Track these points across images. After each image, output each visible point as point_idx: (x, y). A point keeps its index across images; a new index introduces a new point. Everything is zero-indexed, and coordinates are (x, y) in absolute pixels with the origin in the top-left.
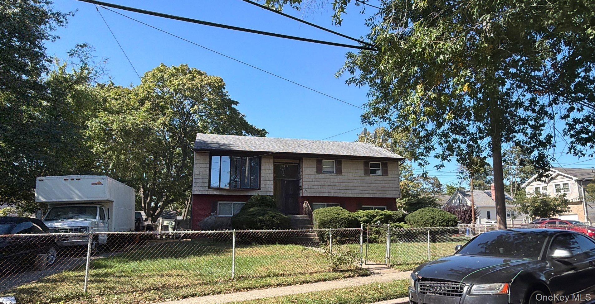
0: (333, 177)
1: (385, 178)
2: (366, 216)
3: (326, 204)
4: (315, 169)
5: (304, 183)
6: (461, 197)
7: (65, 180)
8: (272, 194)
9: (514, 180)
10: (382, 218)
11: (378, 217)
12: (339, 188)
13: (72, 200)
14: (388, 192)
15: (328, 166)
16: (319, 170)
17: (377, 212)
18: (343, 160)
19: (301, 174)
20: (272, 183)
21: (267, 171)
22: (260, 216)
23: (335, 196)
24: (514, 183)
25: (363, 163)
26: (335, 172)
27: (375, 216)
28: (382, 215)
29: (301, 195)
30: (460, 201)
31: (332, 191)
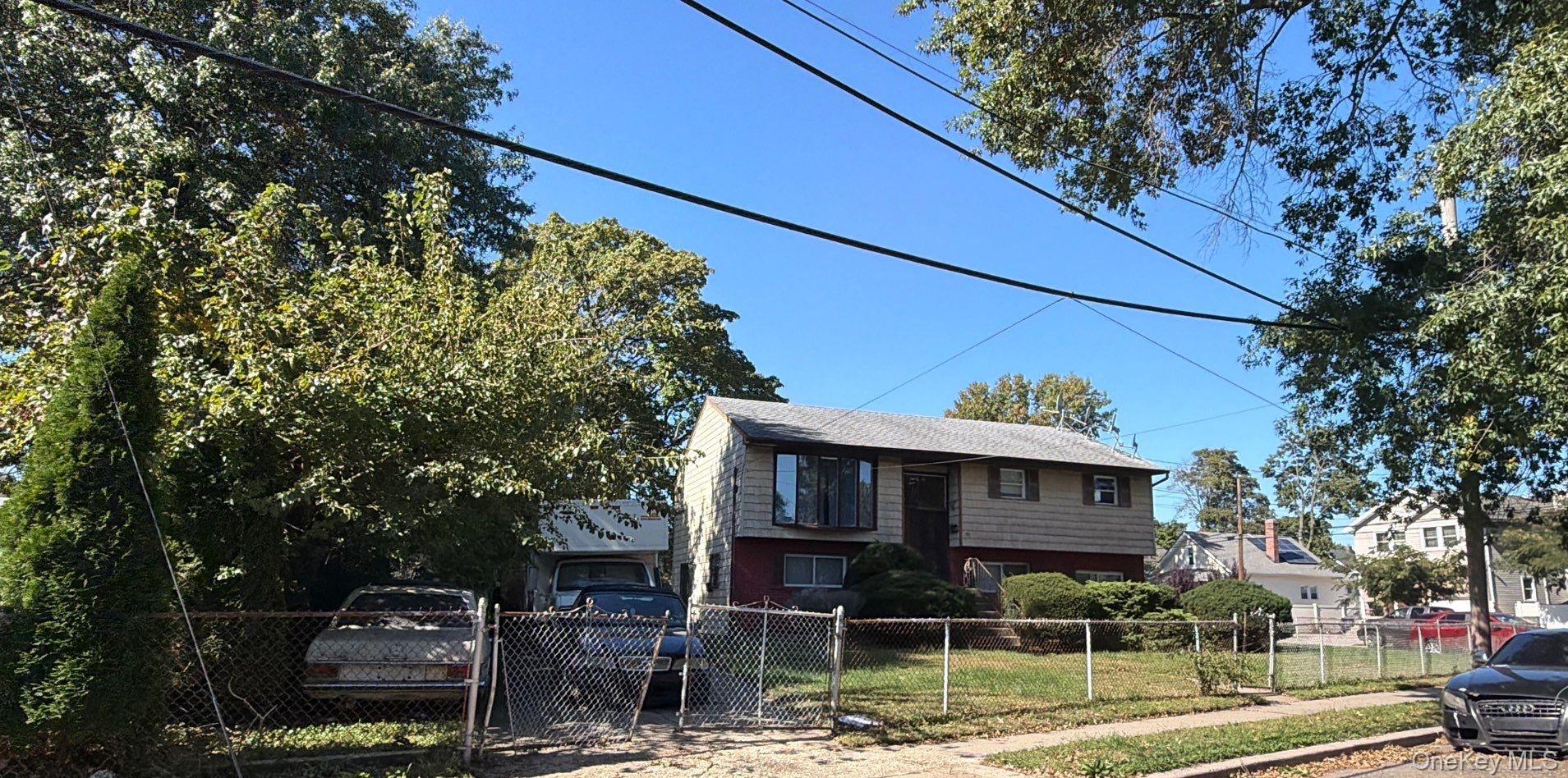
0: (1022, 507)
1: (1124, 512)
3: (1001, 564)
4: (985, 489)
5: (964, 519)
6: (1195, 548)
8: (899, 540)
9: (1307, 510)
12: (1033, 530)
15: (1011, 481)
16: (995, 492)
18: (1040, 470)
19: (955, 497)
20: (900, 515)
21: (890, 491)
23: (1026, 546)
24: (1306, 517)
25: (1080, 478)
26: (1024, 496)
29: (954, 543)
30: (1191, 559)
31: (1021, 537)
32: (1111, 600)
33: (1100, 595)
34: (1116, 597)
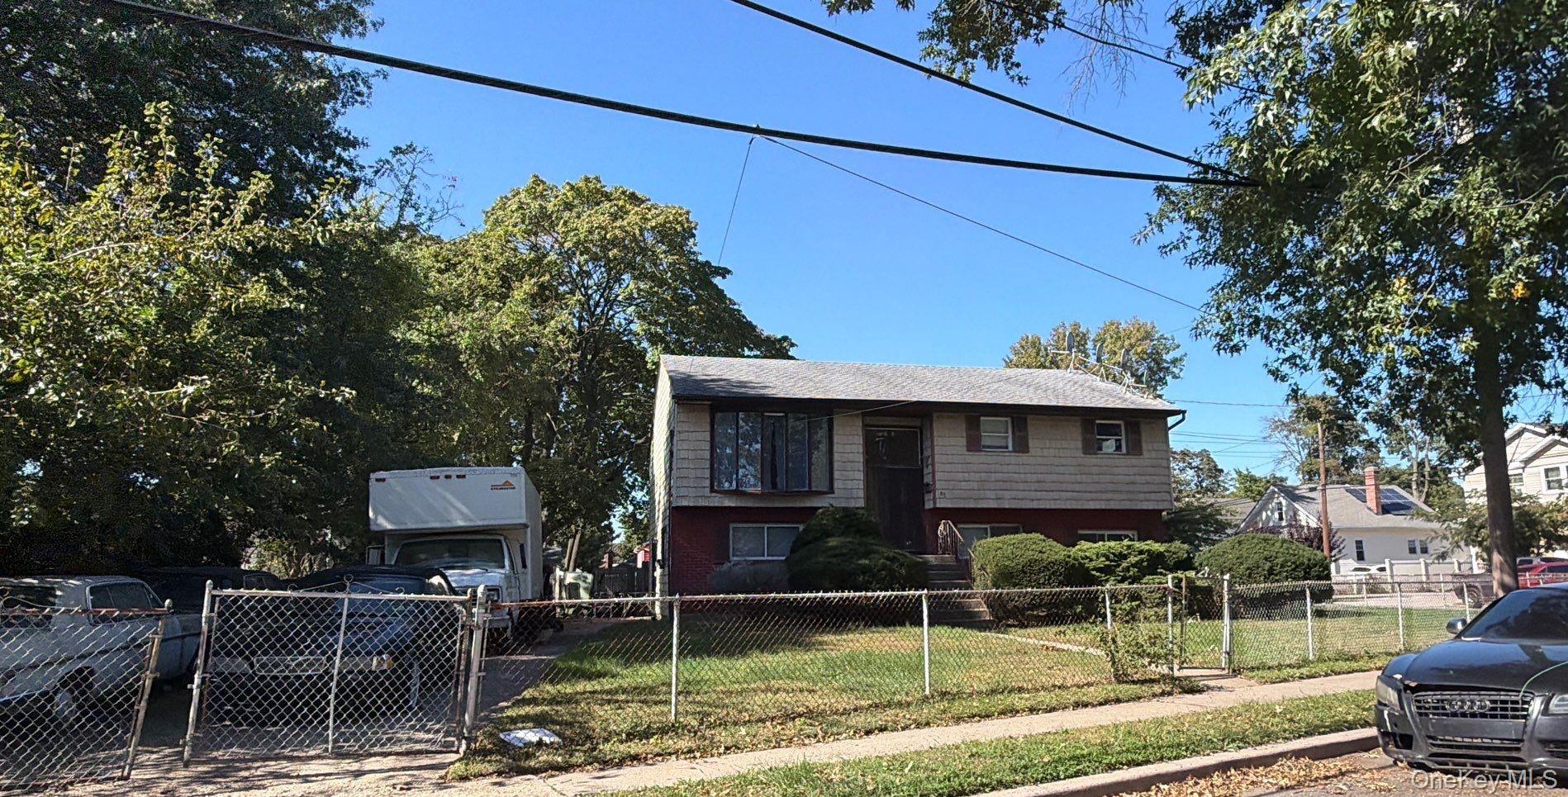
0: (1007, 460)
1: (1134, 460)
2: (1104, 555)
3: (988, 526)
4: (963, 441)
5: (938, 476)
6: (1284, 502)
7: (432, 478)
8: (861, 503)
9: (1422, 455)
10: (1142, 561)
11: (1133, 559)
12: (1021, 486)
13: (449, 525)
14: (1142, 496)
15: (994, 432)
16: (974, 444)
17: (1129, 547)
18: (1029, 418)
19: (927, 453)
20: (861, 476)
21: (848, 448)
22: (860, 558)
23: (1014, 506)
24: (1421, 464)
25: (1078, 424)
26: (1010, 448)
27: (1125, 557)
28: (1141, 552)
29: (929, 505)
30: (1281, 514)
31: (1007, 494)
32: (1101, 562)
33: (1087, 557)
34: (1108, 559)
